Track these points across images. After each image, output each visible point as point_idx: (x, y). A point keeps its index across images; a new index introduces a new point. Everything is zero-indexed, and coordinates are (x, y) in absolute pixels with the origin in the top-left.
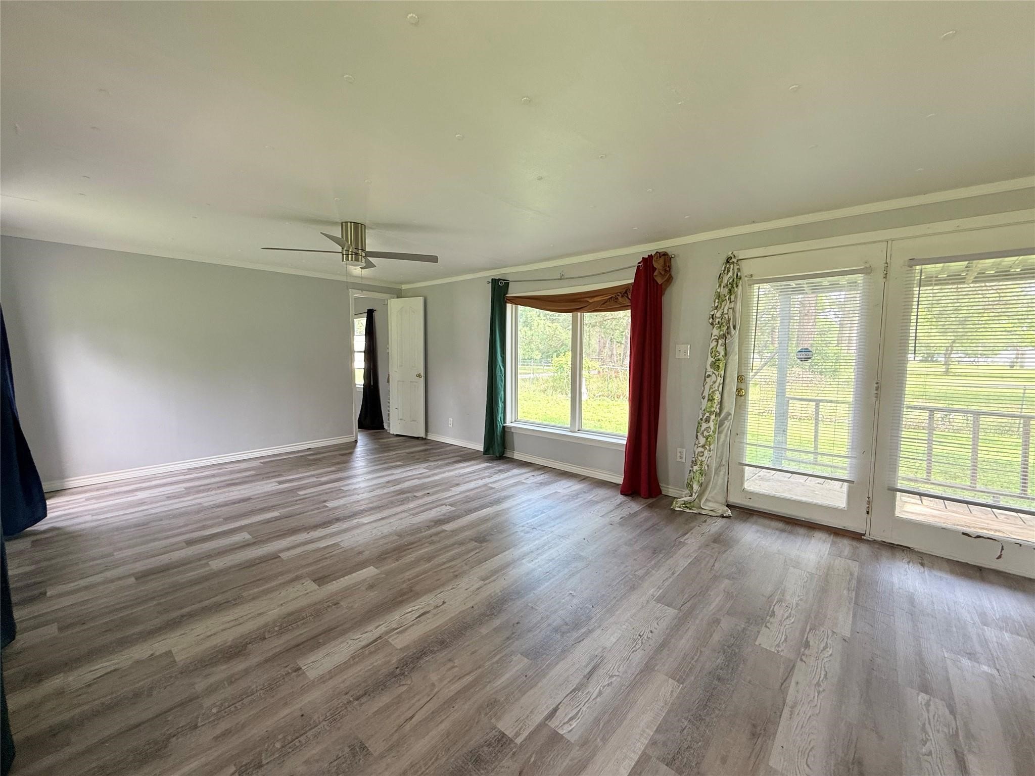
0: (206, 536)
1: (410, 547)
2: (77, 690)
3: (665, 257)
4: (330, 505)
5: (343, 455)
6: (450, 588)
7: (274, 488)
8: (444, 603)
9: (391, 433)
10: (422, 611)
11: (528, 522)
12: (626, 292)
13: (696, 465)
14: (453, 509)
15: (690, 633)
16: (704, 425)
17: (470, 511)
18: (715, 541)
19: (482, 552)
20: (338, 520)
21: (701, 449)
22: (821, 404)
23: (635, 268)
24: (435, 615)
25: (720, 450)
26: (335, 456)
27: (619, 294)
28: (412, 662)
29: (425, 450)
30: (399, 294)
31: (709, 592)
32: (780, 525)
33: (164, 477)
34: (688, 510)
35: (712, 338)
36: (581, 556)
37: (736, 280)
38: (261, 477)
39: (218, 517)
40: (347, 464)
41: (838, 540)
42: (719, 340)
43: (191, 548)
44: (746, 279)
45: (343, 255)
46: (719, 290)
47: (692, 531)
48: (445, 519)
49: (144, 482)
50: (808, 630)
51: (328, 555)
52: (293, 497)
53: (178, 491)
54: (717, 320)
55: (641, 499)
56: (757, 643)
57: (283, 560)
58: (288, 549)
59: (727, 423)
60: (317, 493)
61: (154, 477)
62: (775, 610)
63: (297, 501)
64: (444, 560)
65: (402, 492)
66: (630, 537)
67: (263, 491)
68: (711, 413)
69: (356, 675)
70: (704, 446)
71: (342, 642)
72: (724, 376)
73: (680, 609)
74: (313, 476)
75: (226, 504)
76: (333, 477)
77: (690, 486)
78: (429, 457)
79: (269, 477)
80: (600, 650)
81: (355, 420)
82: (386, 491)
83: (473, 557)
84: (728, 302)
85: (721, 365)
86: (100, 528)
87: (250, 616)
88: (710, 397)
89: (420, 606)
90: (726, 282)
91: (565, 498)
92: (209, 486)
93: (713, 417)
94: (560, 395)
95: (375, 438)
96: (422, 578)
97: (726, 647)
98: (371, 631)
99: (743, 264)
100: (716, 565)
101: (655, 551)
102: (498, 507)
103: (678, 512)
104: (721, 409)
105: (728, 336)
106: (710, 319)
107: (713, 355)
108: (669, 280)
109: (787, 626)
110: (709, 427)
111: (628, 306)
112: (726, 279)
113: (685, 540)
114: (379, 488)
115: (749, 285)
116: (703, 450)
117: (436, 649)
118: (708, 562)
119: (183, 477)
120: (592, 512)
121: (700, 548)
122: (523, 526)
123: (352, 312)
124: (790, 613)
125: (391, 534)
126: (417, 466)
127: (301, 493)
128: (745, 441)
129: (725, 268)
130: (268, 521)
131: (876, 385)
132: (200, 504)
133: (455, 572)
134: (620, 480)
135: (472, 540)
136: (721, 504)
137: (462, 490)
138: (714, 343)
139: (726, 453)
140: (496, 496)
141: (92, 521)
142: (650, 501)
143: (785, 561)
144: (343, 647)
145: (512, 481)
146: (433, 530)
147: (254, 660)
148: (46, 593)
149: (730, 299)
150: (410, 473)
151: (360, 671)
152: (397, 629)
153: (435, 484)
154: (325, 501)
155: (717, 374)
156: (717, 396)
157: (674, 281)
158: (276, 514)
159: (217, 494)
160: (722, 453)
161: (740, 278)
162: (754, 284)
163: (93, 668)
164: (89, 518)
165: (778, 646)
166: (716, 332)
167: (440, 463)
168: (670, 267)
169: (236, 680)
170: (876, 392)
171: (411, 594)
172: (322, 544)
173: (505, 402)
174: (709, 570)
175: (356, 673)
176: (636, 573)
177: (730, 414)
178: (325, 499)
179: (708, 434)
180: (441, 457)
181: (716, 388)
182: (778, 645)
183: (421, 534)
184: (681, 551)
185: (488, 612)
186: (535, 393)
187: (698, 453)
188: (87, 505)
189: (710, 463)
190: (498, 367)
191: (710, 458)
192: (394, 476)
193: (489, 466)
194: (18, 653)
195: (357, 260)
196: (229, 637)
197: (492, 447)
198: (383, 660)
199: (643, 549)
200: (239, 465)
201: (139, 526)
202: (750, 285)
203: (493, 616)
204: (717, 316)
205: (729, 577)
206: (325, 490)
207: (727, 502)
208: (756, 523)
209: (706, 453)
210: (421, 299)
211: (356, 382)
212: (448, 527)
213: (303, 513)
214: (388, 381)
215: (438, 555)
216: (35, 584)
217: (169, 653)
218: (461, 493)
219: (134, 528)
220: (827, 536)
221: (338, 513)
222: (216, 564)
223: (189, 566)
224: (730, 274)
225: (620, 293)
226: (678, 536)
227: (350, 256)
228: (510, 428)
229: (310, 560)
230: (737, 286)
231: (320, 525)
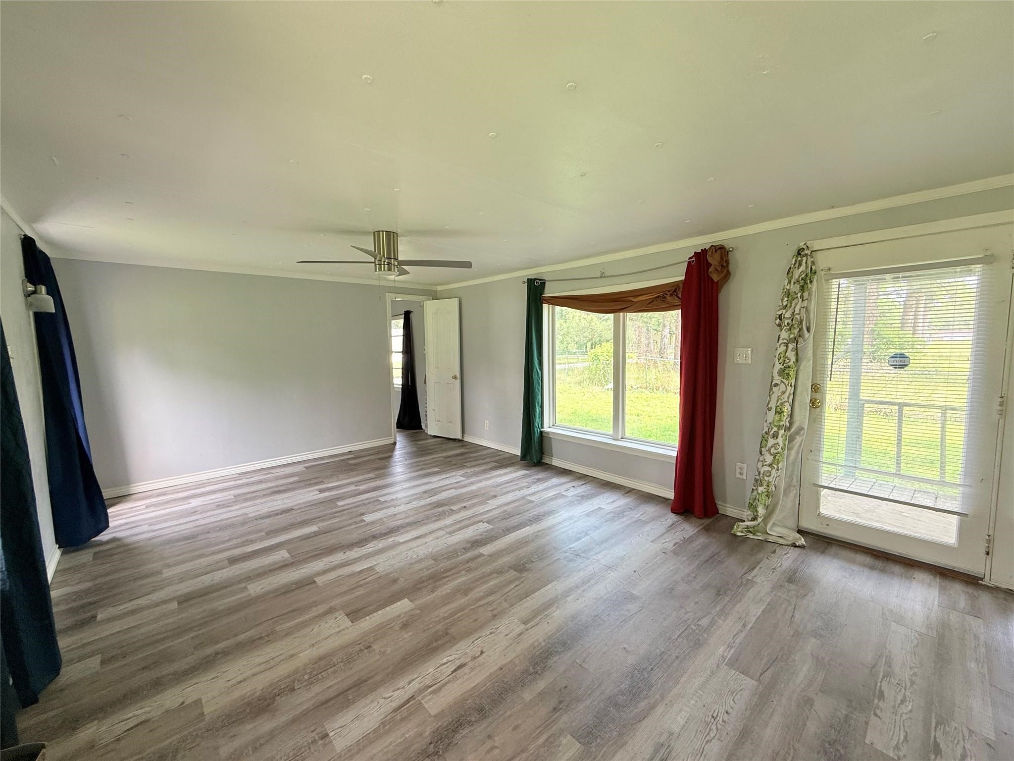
0: (248, 553)
1: (446, 574)
2: (107, 745)
3: (722, 251)
4: (368, 518)
5: (381, 459)
6: (488, 633)
7: (315, 497)
8: (482, 652)
9: (429, 433)
10: (458, 663)
11: (571, 546)
12: (675, 291)
13: (761, 485)
14: (491, 527)
15: (777, 718)
16: (771, 442)
17: (508, 531)
18: (790, 580)
19: (522, 585)
20: (374, 537)
21: (767, 468)
22: (905, 408)
23: (686, 264)
24: (472, 669)
25: (790, 469)
26: (374, 460)
27: (667, 293)
28: (447, 737)
29: (462, 454)
30: (435, 296)
31: (793, 656)
32: (868, 560)
33: (217, 483)
34: (751, 536)
35: (780, 342)
36: (632, 595)
37: (809, 275)
38: (303, 484)
39: (261, 531)
40: (385, 470)
41: (948, 584)
42: (789, 345)
43: (233, 567)
44: (823, 273)
45: (376, 265)
46: (788, 287)
47: (760, 566)
48: (483, 539)
49: (198, 488)
50: (933, 725)
51: (362, 582)
52: (332, 509)
53: (226, 498)
54: (786, 322)
55: (694, 518)
56: (867, 741)
57: (318, 587)
58: (324, 572)
59: (798, 439)
60: (354, 505)
61: (209, 483)
62: (882, 689)
63: (336, 513)
64: (482, 594)
65: (439, 504)
66: (687, 571)
67: (305, 500)
68: (779, 427)
69: (387, 749)
70: (771, 464)
71: (372, 702)
72: (795, 386)
73: (759, 681)
74: (352, 483)
75: (269, 516)
76: (372, 484)
77: (753, 507)
78: (465, 463)
79: (310, 484)
80: (665, 736)
81: (394, 419)
82: (423, 503)
83: (512, 592)
84: (800, 300)
85: (791, 373)
86: (153, 541)
87: (281, 658)
88: (778, 410)
89: (457, 656)
90: (797, 277)
91: (610, 516)
92: (255, 494)
93: (782, 432)
94: (596, 388)
95: (413, 440)
96: (459, 617)
97: (827, 745)
98: (404, 687)
99: (819, 257)
100: (797, 615)
101: (720, 592)
102: (538, 526)
103: (740, 538)
104: (791, 423)
105: (800, 340)
106: (776, 320)
107: (781, 361)
108: (727, 276)
109: (904, 717)
110: (778, 443)
111: (677, 305)
112: (797, 274)
113: (754, 577)
114: (415, 499)
115: (825, 281)
116: (770, 469)
117: (473, 719)
118: (786, 611)
119: (233, 483)
120: (641, 535)
121: (773, 589)
122: (565, 552)
123: (389, 313)
124: (904, 694)
125: (426, 558)
126: (454, 474)
127: (340, 504)
128: (821, 459)
129: (796, 261)
130: (307, 537)
131: (1000, 400)
132: (246, 514)
133: (493, 610)
134: (670, 494)
135: (510, 568)
136: (793, 529)
137: (500, 503)
138: (783, 348)
139: (797, 472)
140: (534, 512)
141: (148, 532)
142: (707, 521)
143: (883, 614)
144: (374, 708)
145: (551, 493)
146: (470, 554)
147: (282, 719)
148: (96, 617)
149: (802, 296)
150: (447, 482)
151: (390, 744)
152: (431, 687)
153: (473, 495)
154: (363, 514)
155: (787, 383)
156: (787, 409)
157: (731, 276)
158: (314, 528)
159: (261, 503)
160: (793, 472)
161: (815, 273)
162: (832, 279)
163: (125, 717)
164: (146, 528)
165: (897, 747)
166: (784, 335)
167: (477, 469)
168: (727, 262)
169: (260, 745)
170: (1000, 408)
171: (447, 638)
172: (358, 567)
173: (542, 407)
174: (789, 622)
175: (386, 747)
176: (700, 623)
177: (803, 429)
178: (363, 511)
179: (776, 451)
180: (478, 462)
181: (786, 399)
182: (896, 745)
183: (459, 559)
184: (751, 593)
185: (532, 670)
186: (570, 385)
187: (764, 472)
188: (147, 513)
189: (779, 482)
190: (535, 369)
191: (778, 478)
192: (431, 484)
193: (527, 474)
194: (62, 690)
195: (389, 270)
196: (259, 685)
197: (529, 453)
198: (416, 730)
199: (705, 587)
200: (285, 469)
201: (189, 539)
202: (827, 280)
203: (537, 675)
204: (786, 316)
205: (816, 634)
206: (363, 500)
207: (798, 527)
208: (835, 556)
209: (774, 472)
210: (456, 301)
211: (395, 382)
212: (486, 550)
213: (341, 528)
214: (425, 382)
215: (474, 588)
216: (90, 604)
217: (198, 703)
218: (499, 507)
219: (183, 541)
220: (931, 577)
221: (376, 529)
222: (255, 588)
223: (229, 589)
224: (803, 268)
225: (669, 291)
226: (744, 570)
227: (383, 266)
228: (548, 433)
229: (344, 588)
230: (811, 282)
231: (357, 543)
